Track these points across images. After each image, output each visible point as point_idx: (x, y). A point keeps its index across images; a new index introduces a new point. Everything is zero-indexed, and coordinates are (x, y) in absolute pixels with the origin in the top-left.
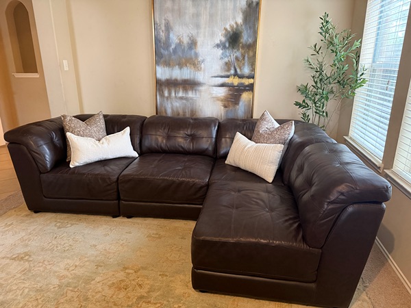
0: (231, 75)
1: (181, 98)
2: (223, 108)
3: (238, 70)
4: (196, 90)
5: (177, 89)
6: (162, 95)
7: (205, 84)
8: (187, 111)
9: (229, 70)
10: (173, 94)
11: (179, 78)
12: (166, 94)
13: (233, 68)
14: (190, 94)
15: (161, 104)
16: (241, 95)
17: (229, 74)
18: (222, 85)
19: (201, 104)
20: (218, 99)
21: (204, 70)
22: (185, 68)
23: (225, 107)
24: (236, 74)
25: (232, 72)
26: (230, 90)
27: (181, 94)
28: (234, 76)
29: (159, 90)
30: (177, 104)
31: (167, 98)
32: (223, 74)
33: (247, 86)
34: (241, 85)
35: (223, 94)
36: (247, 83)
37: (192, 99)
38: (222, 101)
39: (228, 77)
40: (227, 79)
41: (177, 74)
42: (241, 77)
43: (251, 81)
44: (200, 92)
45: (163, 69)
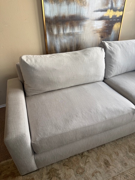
0: (108, 8)
1: (69, 34)
2: (100, 38)
3: (114, 4)
4: (81, 25)
5: (65, 25)
6: (51, 34)
7: (89, 19)
8: (73, 45)
9: (107, 4)
10: (62, 32)
11: (67, 14)
12: (55, 32)
13: (110, 2)
14: (77, 30)
15: (51, 43)
16: (113, 26)
17: (107, 8)
18: (101, 19)
19: (84, 38)
20: (97, 31)
21: (89, 5)
22: (72, 4)
23: (102, 37)
24: (112, 8)
25: (110, 6)
26: (106, 23)
27: (68, 31)
28: (111, 9)
29: (49, 29)
30: (65, 41)
31: (56, 36)
32: (102, 8)
33: (118, 18)
34: (114, 17)
35: (101, 27)
36: (118, 16)
37: (77, 34)
38: (100, 32)
39: (106, 10)
40: (105, 12)
41: (65, 10)
42: (115, 10)
43: (121, 13)
44: (84, 27)
45: (51, 5)
